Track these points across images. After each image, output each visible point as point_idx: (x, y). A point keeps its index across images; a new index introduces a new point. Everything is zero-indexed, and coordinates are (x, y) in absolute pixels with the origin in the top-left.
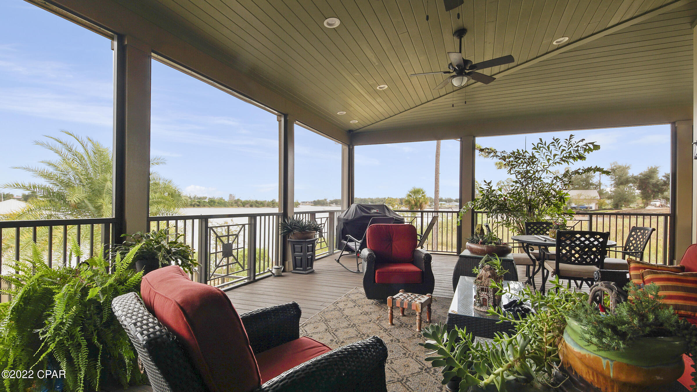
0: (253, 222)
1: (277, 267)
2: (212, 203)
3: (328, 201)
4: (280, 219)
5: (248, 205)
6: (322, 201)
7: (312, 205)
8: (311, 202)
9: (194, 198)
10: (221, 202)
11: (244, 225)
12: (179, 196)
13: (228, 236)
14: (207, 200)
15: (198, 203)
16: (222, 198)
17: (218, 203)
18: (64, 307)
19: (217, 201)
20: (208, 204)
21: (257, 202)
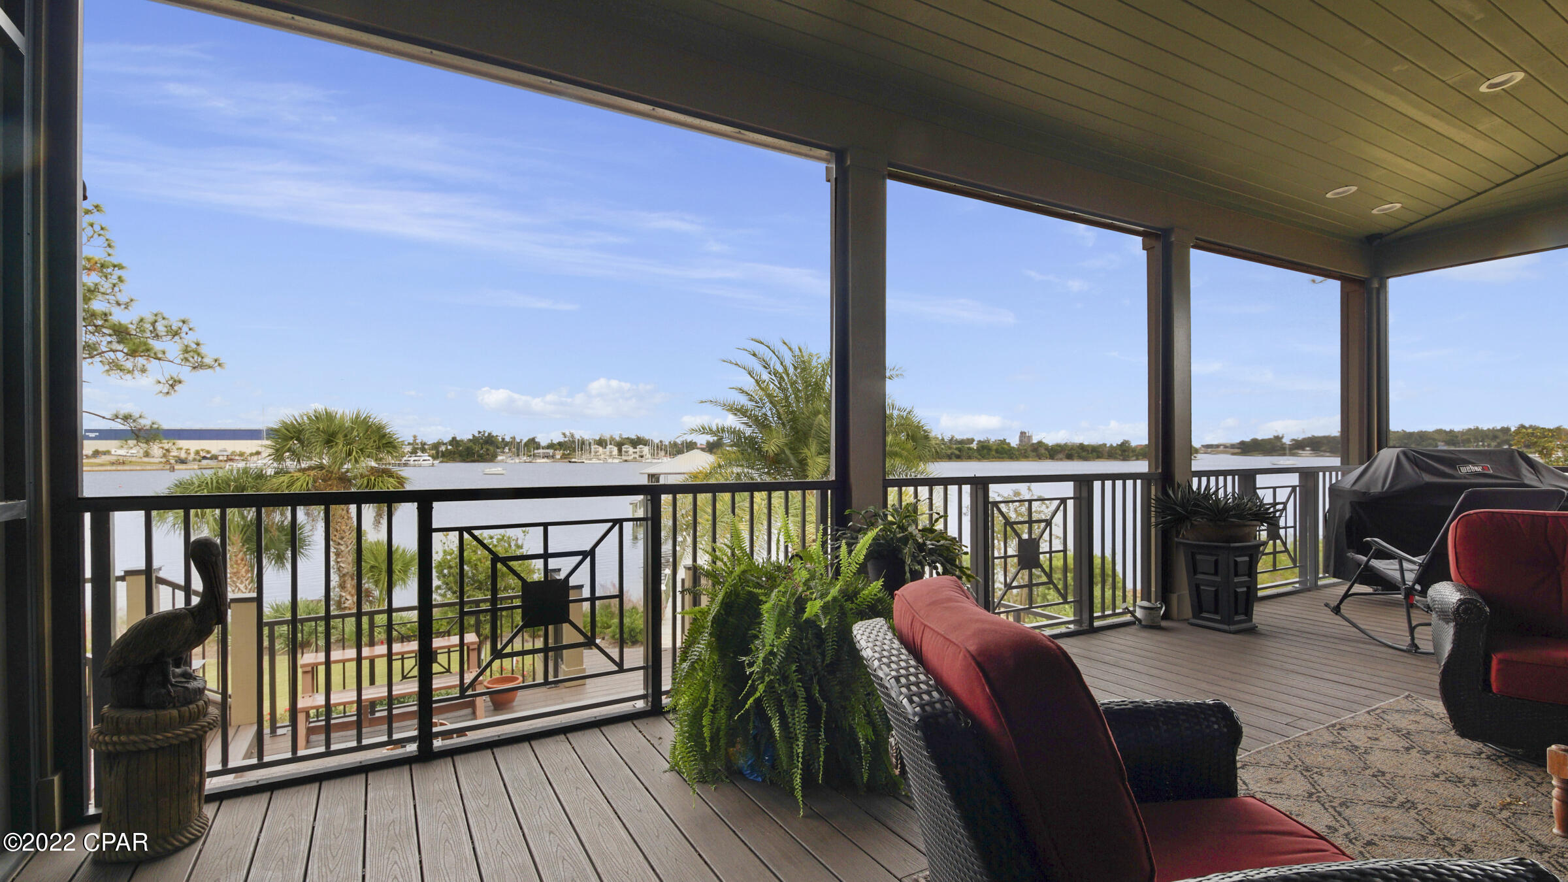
0: (1085, 494)
1: (1145, 604)
2: (985, 451)
3: (1287, 441)
4: (1153, 488)
5: (1061, 456)
6: (1268, 441)
7: (1233, 454)
8: (1233, 446)
9: (951, 440)
10: (1003, 448)
11: (1063, 501)
12: (927, 438)
13: (1030, 522)
14: (974, 446)
15: (957, 452)
16: (1005, 440)
17: (997, 451)
18: (774, 627)
19: (995, 447)
20: (976, 454)
21: (1082, 447)
